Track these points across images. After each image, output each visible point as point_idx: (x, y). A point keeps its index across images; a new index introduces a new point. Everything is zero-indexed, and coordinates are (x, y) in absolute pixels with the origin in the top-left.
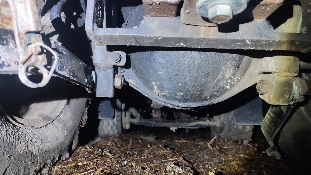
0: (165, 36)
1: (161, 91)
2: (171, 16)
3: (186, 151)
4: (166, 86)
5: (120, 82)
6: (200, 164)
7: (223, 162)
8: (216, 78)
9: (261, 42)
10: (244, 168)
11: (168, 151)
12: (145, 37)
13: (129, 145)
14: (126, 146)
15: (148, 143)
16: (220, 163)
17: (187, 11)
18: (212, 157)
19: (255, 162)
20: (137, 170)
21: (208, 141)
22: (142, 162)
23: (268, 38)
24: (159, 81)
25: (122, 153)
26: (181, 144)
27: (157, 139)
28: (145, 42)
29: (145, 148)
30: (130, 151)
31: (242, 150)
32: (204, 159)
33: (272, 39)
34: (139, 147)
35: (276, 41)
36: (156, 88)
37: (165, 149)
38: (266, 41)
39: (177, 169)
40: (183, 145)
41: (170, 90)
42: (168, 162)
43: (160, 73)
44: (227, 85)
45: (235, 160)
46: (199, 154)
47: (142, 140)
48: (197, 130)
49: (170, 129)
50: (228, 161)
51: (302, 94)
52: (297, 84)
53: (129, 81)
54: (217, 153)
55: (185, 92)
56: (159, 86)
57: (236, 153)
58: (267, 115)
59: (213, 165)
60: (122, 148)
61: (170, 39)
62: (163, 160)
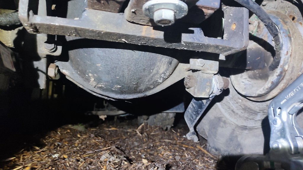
0: (108, 31)
1: (98, 83)
2: (115, 12)
3: (117, 138)
4: (103, 79)
5: (54, 72)
6: (131, 151)
7: (151, 147)
8: (151, 73)
9: (193, 44)
10: (169, 152)
11: (100, 140)
12: (88, 30)
13: (58, 136)
14: (55, 137)
15: (77, 133)
16: (148, 149)
17: (133, 10)
18: (141, 144)
19: (178, 146)
20: (70, 163)
21: (136, 128)
22: (74, 153)
23: (199, 42)
24: (96, 73)
25: (51, 146)
26: (111, 132)
27: (86, 128)
28: (86, 34)
29: (75, 138)
30: (59, 141)
31: (167, 136)
32: (134, 146)
33: (202, 43)
34: (68, 137)
35: (205, 45)
36: (92, 79)
37: (97, 139)
38: (197, 43)
39: (112, 159)
40: (113, 132)
41: (108, 82)
42: (101, 151)
43: (98, 65)
44: (160, 79)
45: (162, 145)
46: (129, 141)
47: (70, 129)
48: (125, 117)
49: (99, 117)
50: (156, 146)
51: (220, 89)
52: (216, 80)
53: (64, 71)
54: (146, 140)
55: (122, 85)
56: (96, 78)
57: (162, 138)
58: (190, 106)
59: (143, 151)
60: (50, 139)
61: (113, 34)
62: (96, 150)
